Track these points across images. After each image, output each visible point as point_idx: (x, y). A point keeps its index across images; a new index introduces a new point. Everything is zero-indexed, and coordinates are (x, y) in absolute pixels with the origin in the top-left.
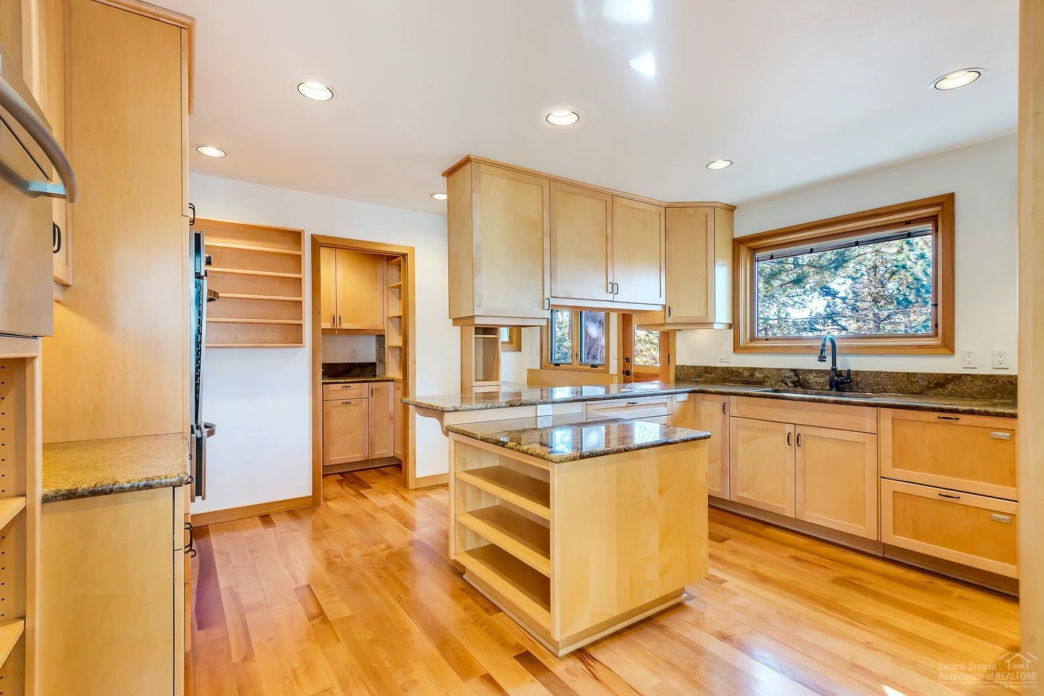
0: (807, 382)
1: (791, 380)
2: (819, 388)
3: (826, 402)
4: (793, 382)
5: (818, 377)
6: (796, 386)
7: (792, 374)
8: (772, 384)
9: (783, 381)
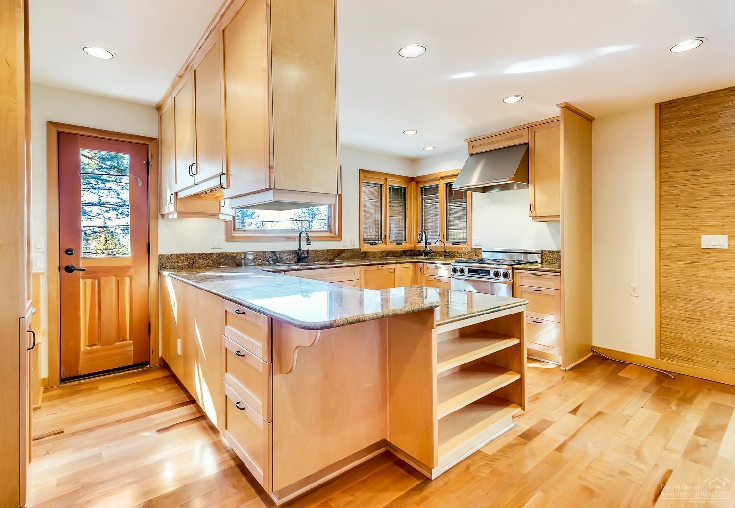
0: (282, 259)
1: (272, 258)
2: (289, 262)
4: (273, 260)
5: (288, 255)
6: (275, 263)
7: (273, 255)
8: (259, 263)
9: (267, 260)
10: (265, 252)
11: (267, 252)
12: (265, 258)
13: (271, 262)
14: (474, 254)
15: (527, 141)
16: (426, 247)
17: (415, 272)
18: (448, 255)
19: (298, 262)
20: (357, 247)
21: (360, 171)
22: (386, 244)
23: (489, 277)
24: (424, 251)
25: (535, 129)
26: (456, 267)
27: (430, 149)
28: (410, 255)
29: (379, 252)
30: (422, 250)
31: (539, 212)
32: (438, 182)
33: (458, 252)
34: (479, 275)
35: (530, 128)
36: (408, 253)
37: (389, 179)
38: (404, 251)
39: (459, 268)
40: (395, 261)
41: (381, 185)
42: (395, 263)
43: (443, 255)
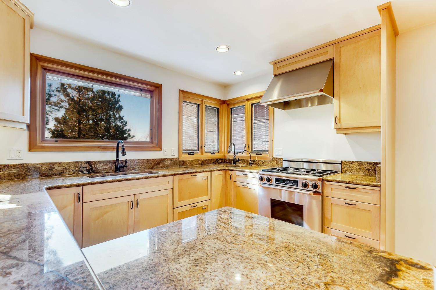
0: (98, 169)
1: (86, 169)
2: (106, 172)
3: (153, 177)
4: (87, 170)
5: (105, 165)
6: (90, 173)
7: (87, 165)
8: (70, 173)
9: (79, 171)
10: (78, 163)
11: (80, 162)
12: (77, 169)
13: (85, 172)
14: (275, 162)
15: (331, 57)
16: (235, 156)
17: (226, 178)
18: (253, 164)
19: (115, 172)
20: (176, 156)
21: (180, 92)
22: (202, 154)
23: (297, 187)
24: (233, 160)
25: (341, 45)
26: (263, 176)
27: (239, 73)
28: (221, 163)
29: (195, 161)
30: (231, 158)
31: (345, 124)
32: (245, 103)
33: (261, 161)
34: (286, 184)
35: (336, 44)
36: (220, 161)
37: (205, 100)
38: (217, 159)
39: (265, 177)
40: (208, 170)
41: (198, 105)
42: (208, 171)
43: (249, 163)
